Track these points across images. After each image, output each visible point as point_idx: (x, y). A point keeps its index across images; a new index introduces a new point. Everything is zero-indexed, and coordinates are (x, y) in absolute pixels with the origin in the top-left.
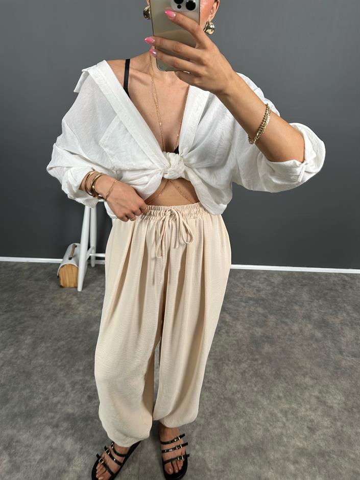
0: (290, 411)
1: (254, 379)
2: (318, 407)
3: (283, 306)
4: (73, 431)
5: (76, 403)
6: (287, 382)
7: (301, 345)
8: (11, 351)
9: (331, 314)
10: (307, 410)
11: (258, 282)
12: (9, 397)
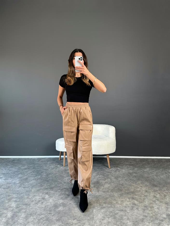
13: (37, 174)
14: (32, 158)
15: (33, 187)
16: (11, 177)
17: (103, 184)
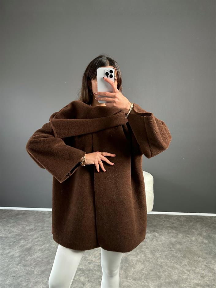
0: (191, 270)
1: (172, 258)
2: (206, 269)
3: (187, 230)
4: (83, 274)
5: (83, 265)
6: (190, 260)
7: (197, 246)
8: (48, 245)
9: (213, 233)
10: (200, 270)
11: (172, 220)
12: (50, 262)
13: (46, 240)
14: (42, 212)
15: (36, 264)
16: (10, 246)
17: (134, 263)
